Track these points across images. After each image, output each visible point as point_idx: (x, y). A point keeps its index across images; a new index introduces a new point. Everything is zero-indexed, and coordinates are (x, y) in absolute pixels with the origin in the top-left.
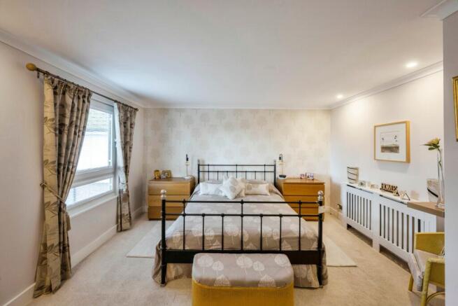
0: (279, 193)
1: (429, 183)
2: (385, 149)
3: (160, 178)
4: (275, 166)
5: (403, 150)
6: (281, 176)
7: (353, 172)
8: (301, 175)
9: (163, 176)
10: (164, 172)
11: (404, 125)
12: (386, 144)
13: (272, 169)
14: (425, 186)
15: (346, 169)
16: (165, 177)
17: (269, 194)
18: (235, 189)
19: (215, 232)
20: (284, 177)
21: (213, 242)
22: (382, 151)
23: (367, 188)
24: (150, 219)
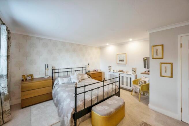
0: (90, 77)
1: (133, 68)
2: (120, 60)
3: (26, 79)
4: (86, 67)
5: (125, 61)
6: (88, 71)
7: (110, 67)
8: (94, 70)
9: (28, 78)
10: (28, 76)
11: (125, 54)
12: (120, 59)
13: (85, 69)
14: (131, 69)
15: (108, 67)
16: (30, 78)
17: (88, 78)
18: (79, 78)
19: (95, 96)
20: (90, 71)
21: (95, 100)
22: (119, 61)
23: (116, 72)
24: (22, 108)
